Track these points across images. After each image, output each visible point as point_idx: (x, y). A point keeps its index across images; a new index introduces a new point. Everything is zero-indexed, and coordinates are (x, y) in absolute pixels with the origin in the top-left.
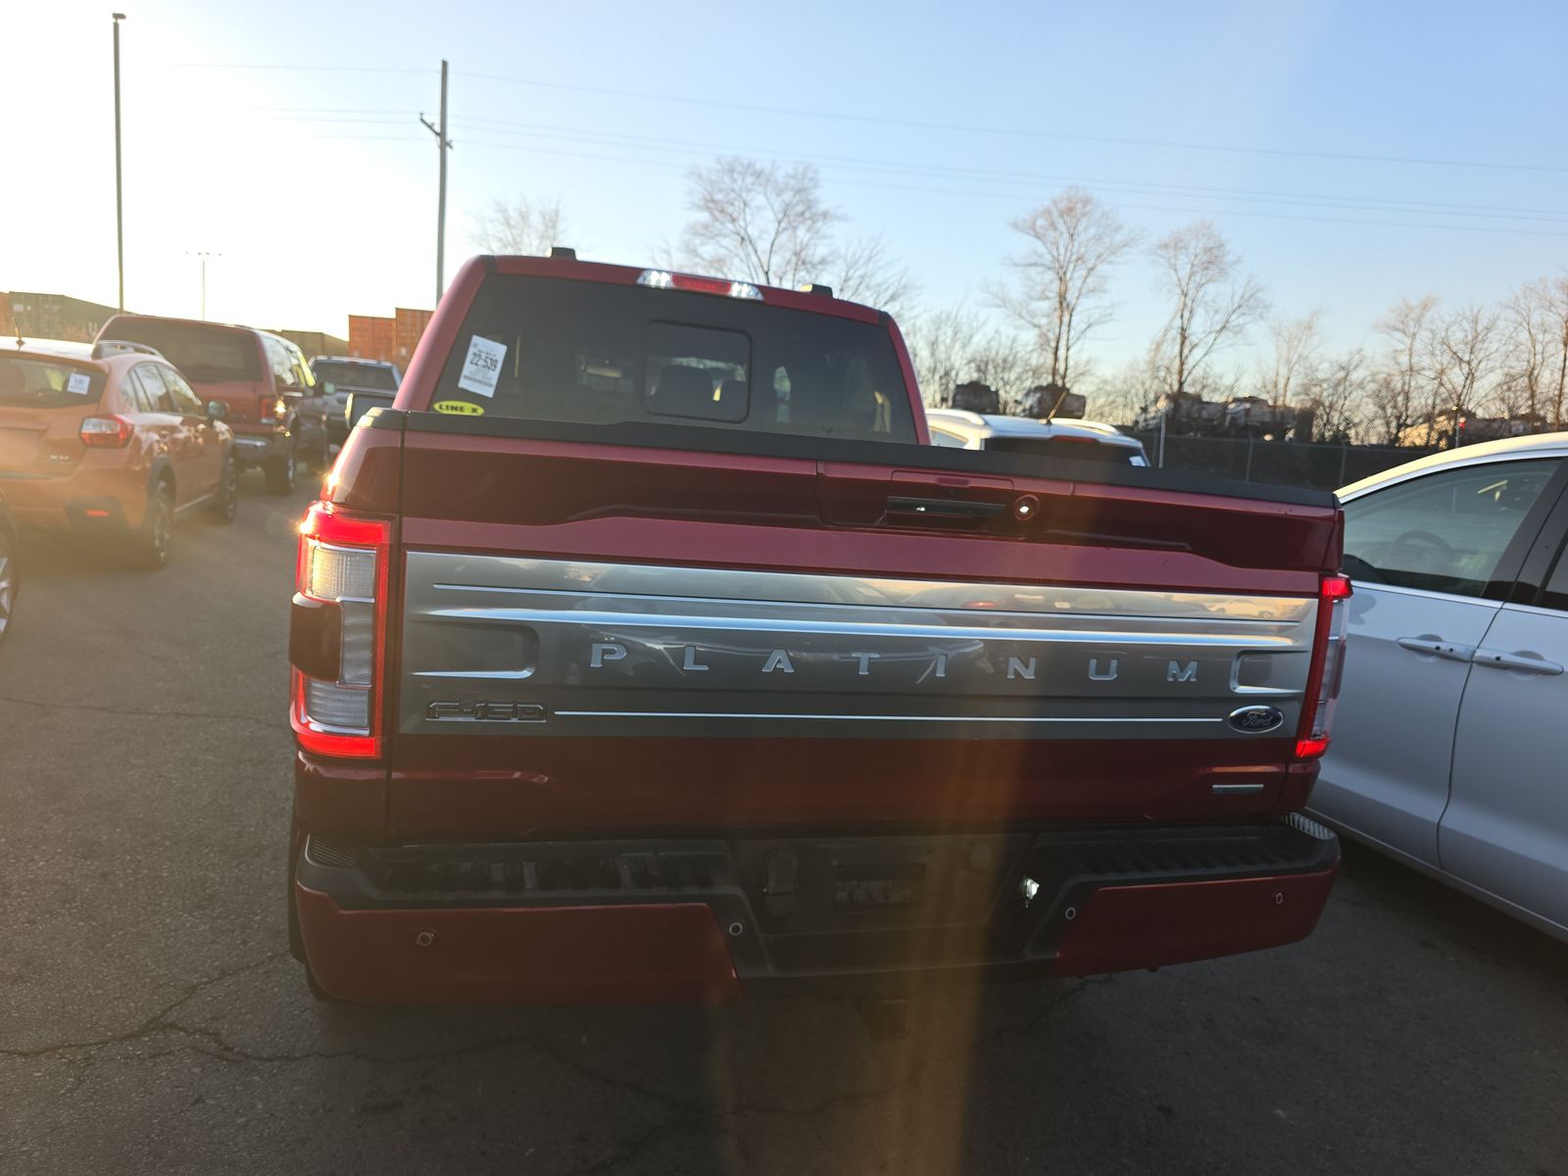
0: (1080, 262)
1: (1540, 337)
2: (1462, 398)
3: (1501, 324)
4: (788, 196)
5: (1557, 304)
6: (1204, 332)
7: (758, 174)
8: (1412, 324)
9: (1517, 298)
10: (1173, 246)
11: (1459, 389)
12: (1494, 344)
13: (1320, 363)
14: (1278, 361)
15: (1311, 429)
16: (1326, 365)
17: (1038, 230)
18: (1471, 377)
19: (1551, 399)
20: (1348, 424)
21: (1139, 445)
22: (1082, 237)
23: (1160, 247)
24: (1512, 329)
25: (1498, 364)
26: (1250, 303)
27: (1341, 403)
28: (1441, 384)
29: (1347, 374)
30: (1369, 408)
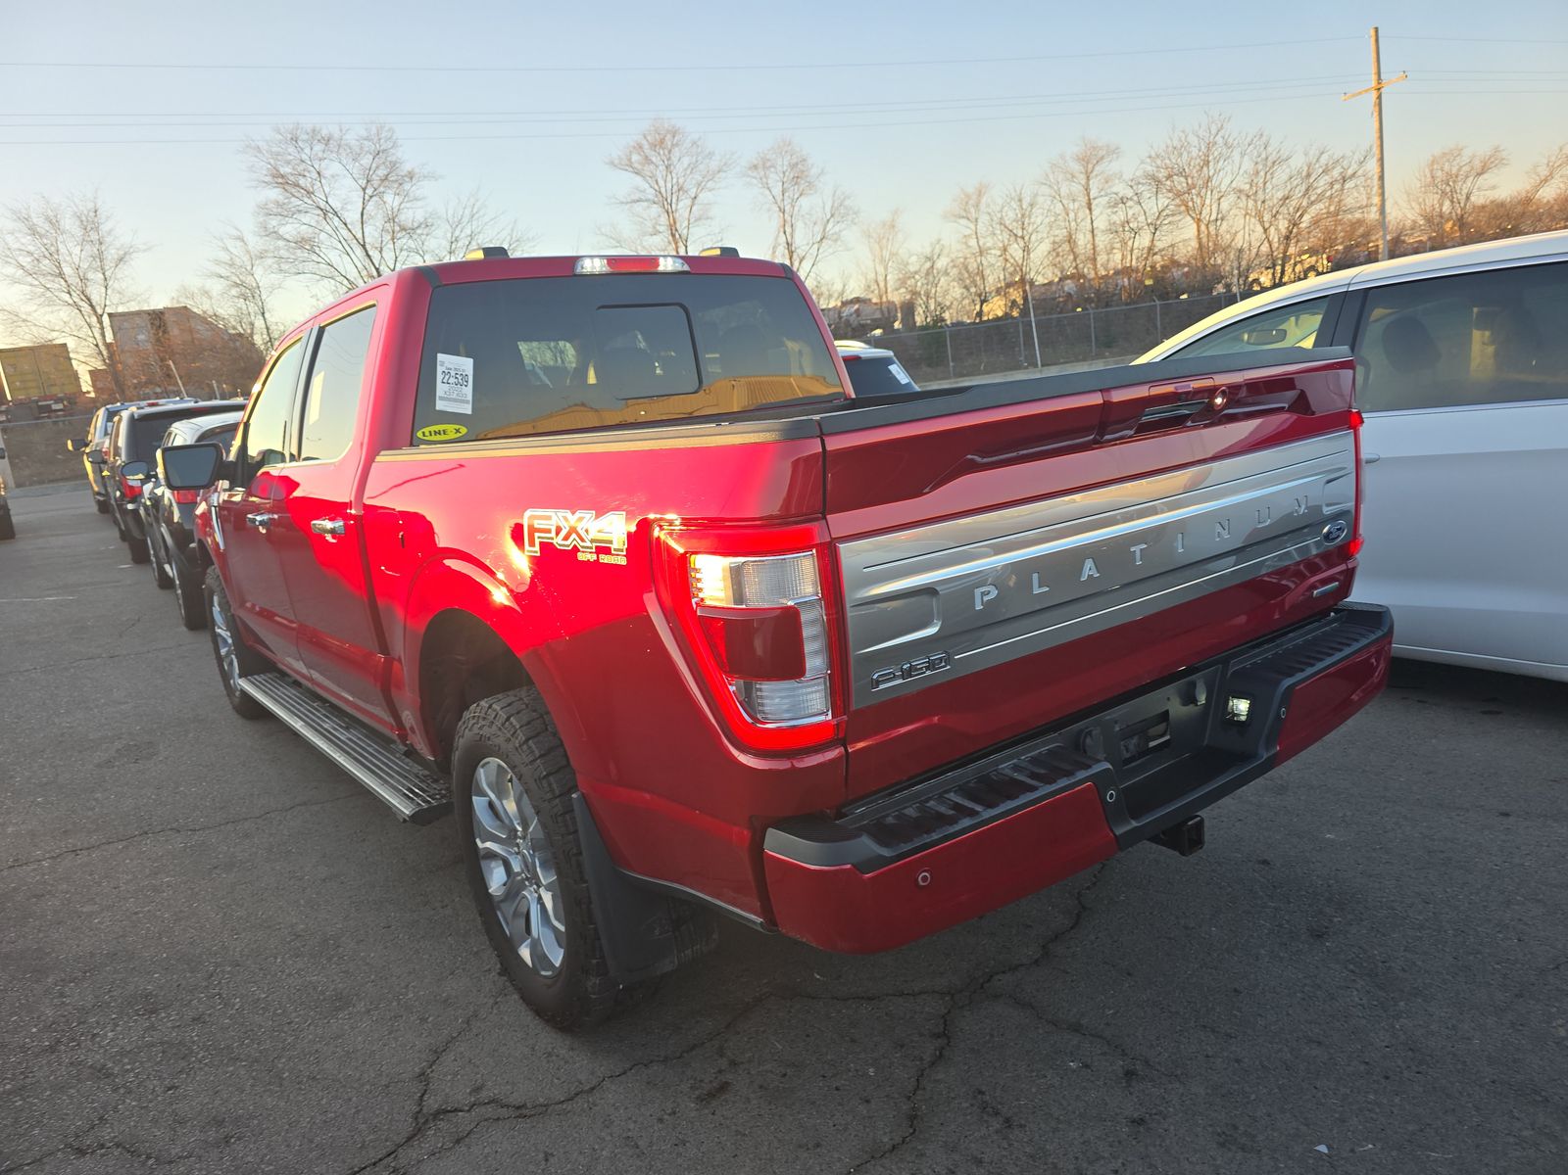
0: (681, 192)
1: (1071, 206)
2: (1024, 269)
3: (1040, 199)
4: (366, 160)
5: (1077, 175)
6: (808, 244)
7: (327, 141)
8: (972, 210)
9: (1047, 175)
10: (761, 167)
11: (1020, 262)
12: (1038, 218)
13: (909, 258)
14: (874, 261)
15: (914, 319)
16: (914, 259)
17: (636, 165)
18: (1026, 250)
19: (1088, 258)
20: (942, 308)
21: (890, 353)
22: (679, 168)
23: (750, 168)
24: (1049, 203)
25: (1045, 235)
26: (840, 211)
27: (933, 291)
28: (1007, 260)
29: (934, 263)
30: (957, 291)
